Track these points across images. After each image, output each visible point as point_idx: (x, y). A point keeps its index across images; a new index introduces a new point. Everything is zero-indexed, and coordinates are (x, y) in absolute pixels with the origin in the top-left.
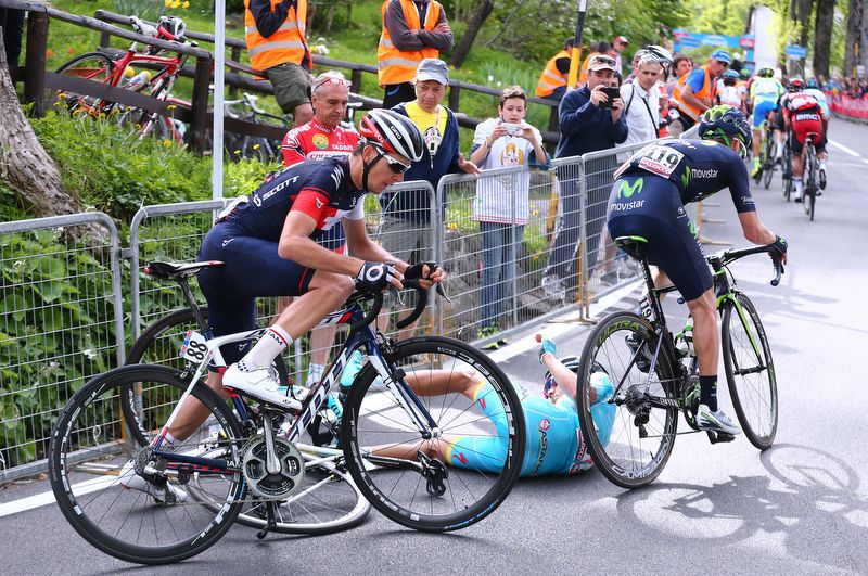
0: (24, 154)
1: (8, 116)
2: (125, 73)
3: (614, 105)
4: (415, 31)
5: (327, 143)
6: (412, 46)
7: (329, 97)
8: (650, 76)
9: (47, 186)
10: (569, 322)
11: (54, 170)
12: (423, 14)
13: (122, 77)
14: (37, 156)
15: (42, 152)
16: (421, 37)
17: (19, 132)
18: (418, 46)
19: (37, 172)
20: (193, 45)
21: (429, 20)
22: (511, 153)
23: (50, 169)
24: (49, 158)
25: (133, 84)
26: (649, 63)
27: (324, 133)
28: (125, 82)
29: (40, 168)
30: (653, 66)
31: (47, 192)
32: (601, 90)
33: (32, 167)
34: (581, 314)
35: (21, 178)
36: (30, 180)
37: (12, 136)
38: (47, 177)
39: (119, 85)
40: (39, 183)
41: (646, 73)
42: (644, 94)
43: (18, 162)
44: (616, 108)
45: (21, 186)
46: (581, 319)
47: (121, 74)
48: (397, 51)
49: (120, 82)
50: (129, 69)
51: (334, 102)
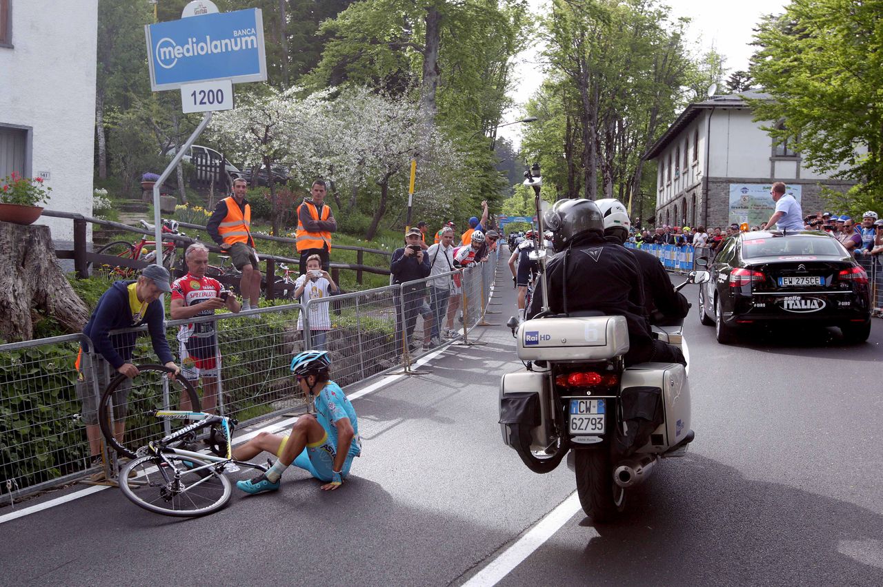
0: (65, 300)
1: (55, 279)
2: (142, 252)
3: (418, 255)
4: (316, 221)
5: (199, 286)
6: (314, 229)
7: (196, 259)
8: (448, 239)
9: (80, 318)
10: (399, 374)
11: (85, 308)
12: (320, 212)
13: (140, 254)
14: (73, 301)
15: (77, 298)
16: (319, 224)
17: (62, 288)
18: (317, 229)
19: (73, 310)
20: (182, 235)
21: (324, 215)
22: (314, 291)
23: (82, 308)
24: (82, 302)
25: (148, 258)
26: (447, 232)
27: (197, 280)
28: (142, 257)
29: (75, 307)
30: (450, 233)
31: (80, 321)
32: (410, 247)
33: (70, 307)
34: (406, 369)
35: (63, 314)
36: (69, 315)
37: (57, 290)
38: (79, 313)
39: (139, 259)
40: (74, 316)
41: (446, 237)
42: (444, 249)
43: (61, 304)
44: (419, 257)
45: (64, 318)
46: (405, 372)
47: (139, 252)
48: (306, 232)
49: (140, 257)
50: (143, 249)
51: (199, 262)
